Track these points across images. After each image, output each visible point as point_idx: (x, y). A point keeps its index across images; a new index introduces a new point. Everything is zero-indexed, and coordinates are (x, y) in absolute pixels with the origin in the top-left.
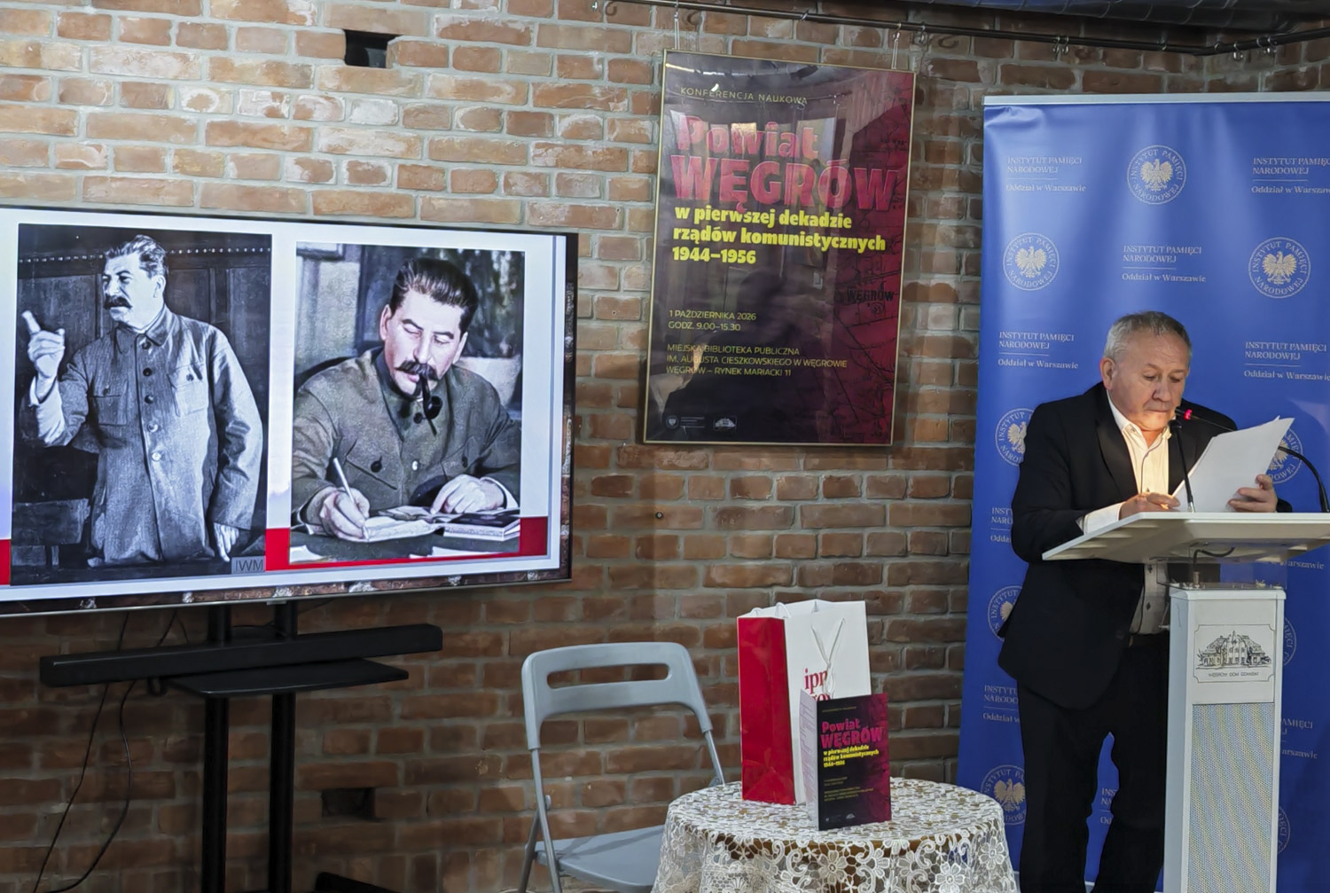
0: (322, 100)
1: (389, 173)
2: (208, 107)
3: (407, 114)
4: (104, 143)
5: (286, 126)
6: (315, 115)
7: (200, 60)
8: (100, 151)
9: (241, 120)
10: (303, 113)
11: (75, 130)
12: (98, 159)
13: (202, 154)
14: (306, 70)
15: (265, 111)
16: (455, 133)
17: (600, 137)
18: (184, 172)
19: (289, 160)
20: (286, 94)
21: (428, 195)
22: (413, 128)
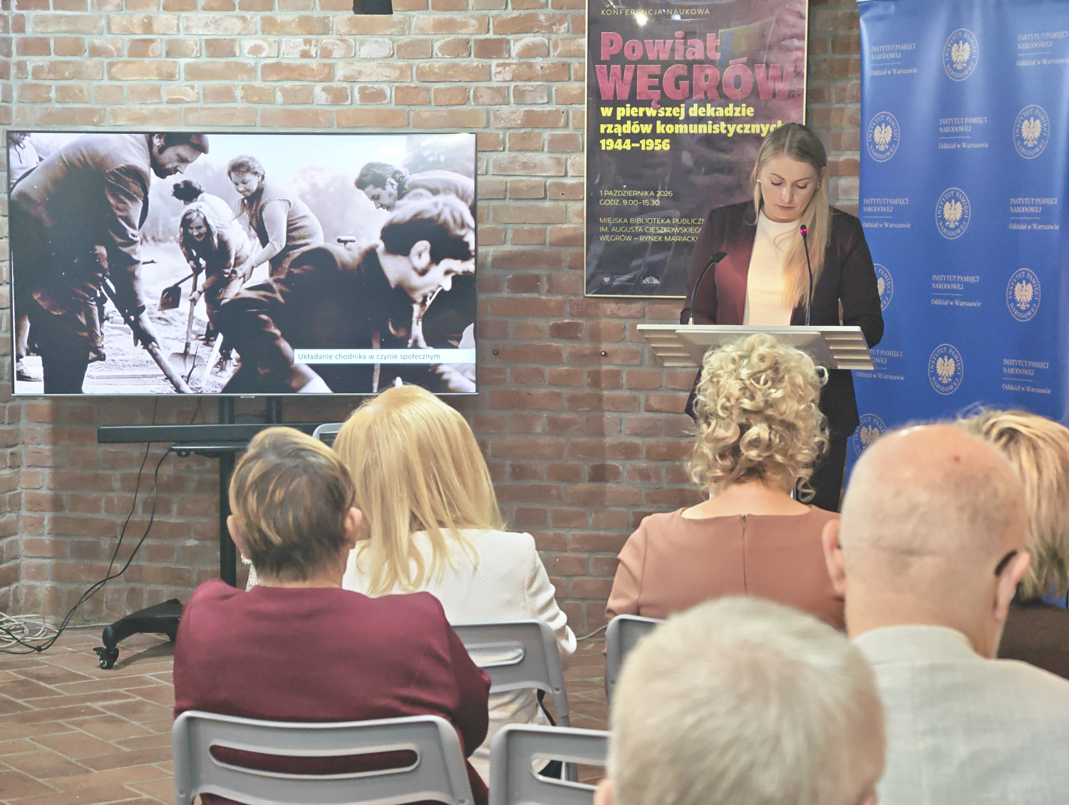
0: (338, 42)
1: (388, 94)
2: (261, 53)
3: (399, 47)
4: (195, 83)
5: (314, 63)
6: (334, 54)
7: (255, 19)
8: (193, 90)
9: (284, 61)
10: (326, 53)
11: (177, 76)
12: (191, 95)
13: (259, 88)
14: (326, 20)
15: (299, 54)
16: (436, 60)
17: (548, 55)
18: (248, 101)
19: (318, 88)
20: (313, 39)
21: (417, 108)
22: (404, 58)
